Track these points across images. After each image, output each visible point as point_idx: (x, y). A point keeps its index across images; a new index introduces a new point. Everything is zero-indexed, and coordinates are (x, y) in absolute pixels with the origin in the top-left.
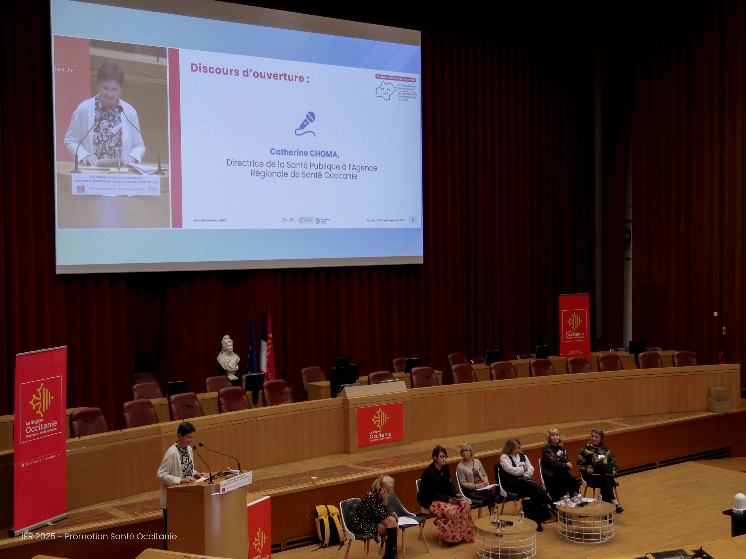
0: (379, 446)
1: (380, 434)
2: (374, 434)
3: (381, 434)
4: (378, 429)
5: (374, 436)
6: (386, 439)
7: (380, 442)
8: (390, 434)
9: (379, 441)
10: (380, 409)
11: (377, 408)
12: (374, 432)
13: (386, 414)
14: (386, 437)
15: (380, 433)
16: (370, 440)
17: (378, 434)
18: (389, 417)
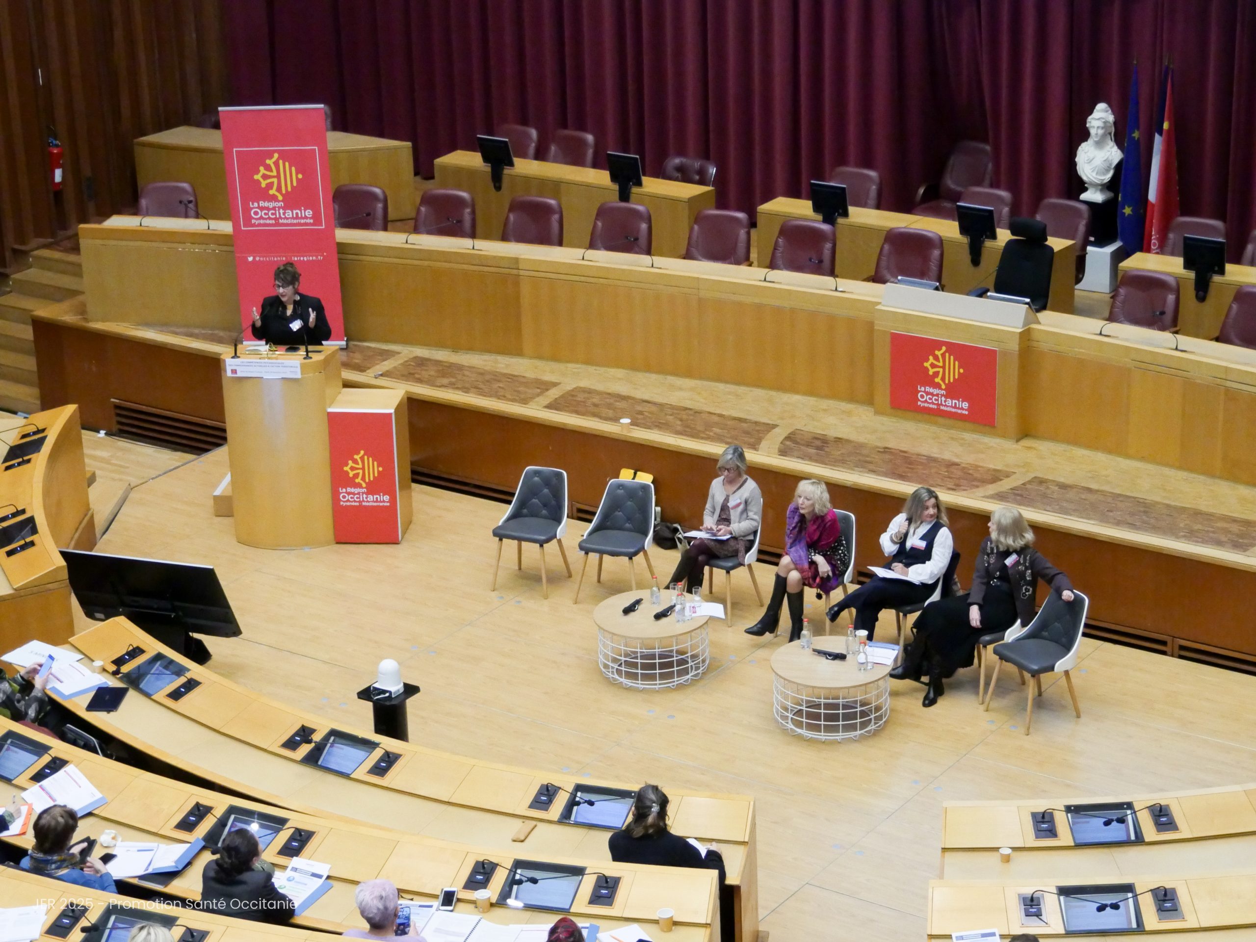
0: (941, 420)
1: (941, 397)
2: (928, 393)
3: (943, 399)
4: (938, 386)
5: (926, 396)
6: (956, 413)
7: (938, 413)
8: (965, 405)
9: (938, 409)
10: (944, 349)
11: (938, 344)
12: (928, 389)
13: (957, 363)
14: (955, 407)
15: (942, 395)
16: (919, 403)
17: (937, 395)
18: (963, 369)
